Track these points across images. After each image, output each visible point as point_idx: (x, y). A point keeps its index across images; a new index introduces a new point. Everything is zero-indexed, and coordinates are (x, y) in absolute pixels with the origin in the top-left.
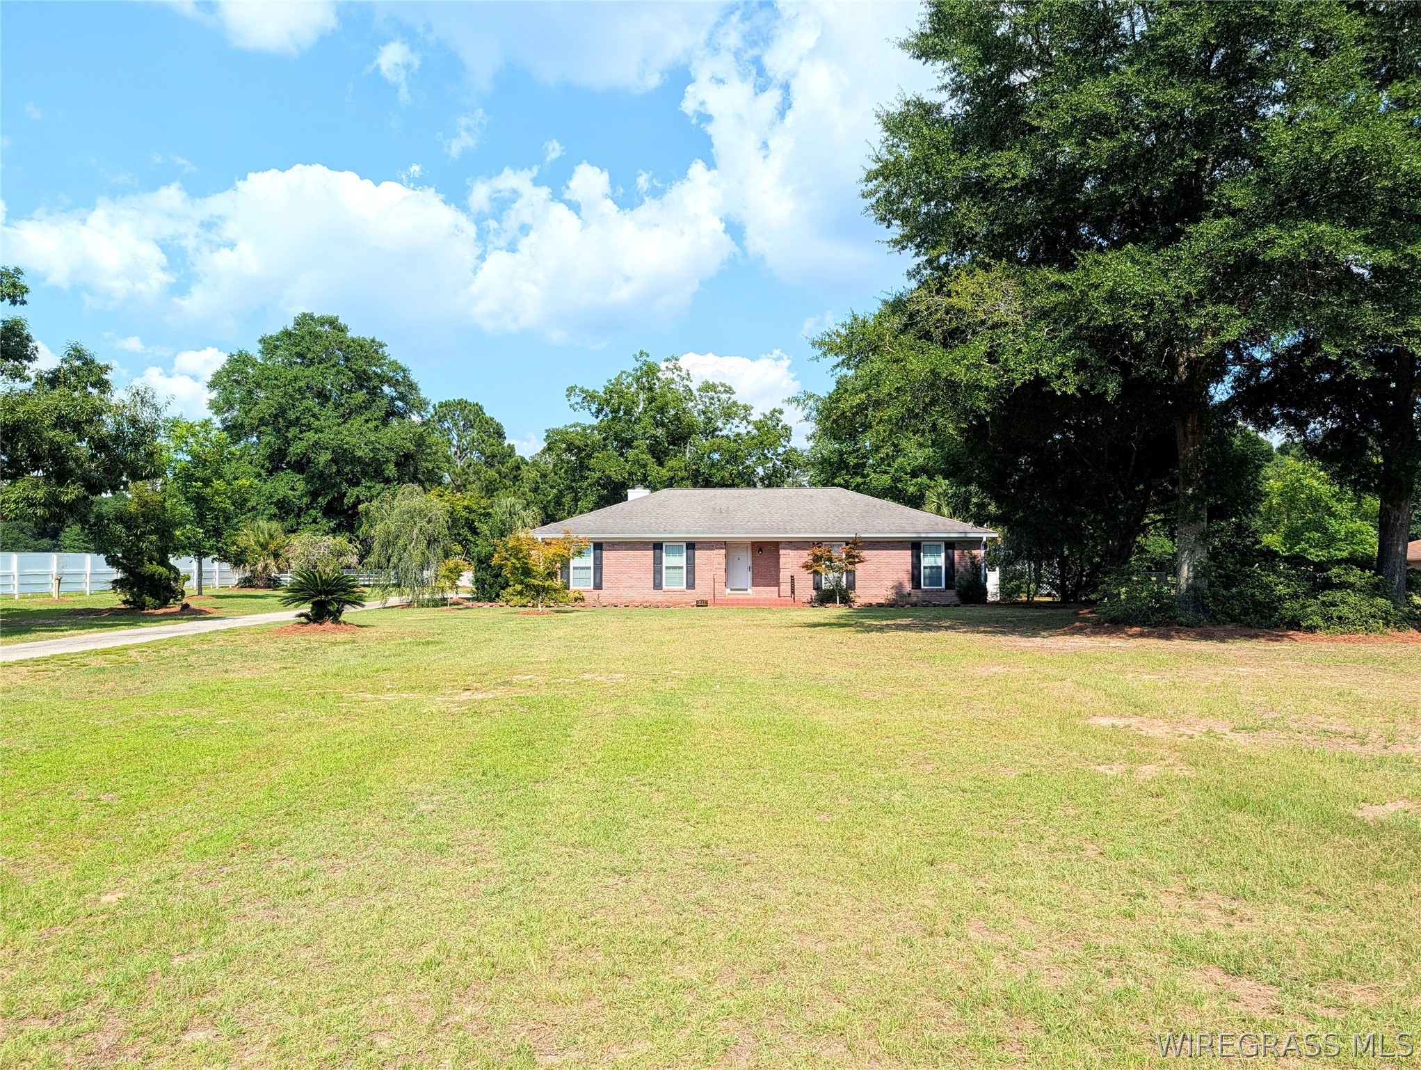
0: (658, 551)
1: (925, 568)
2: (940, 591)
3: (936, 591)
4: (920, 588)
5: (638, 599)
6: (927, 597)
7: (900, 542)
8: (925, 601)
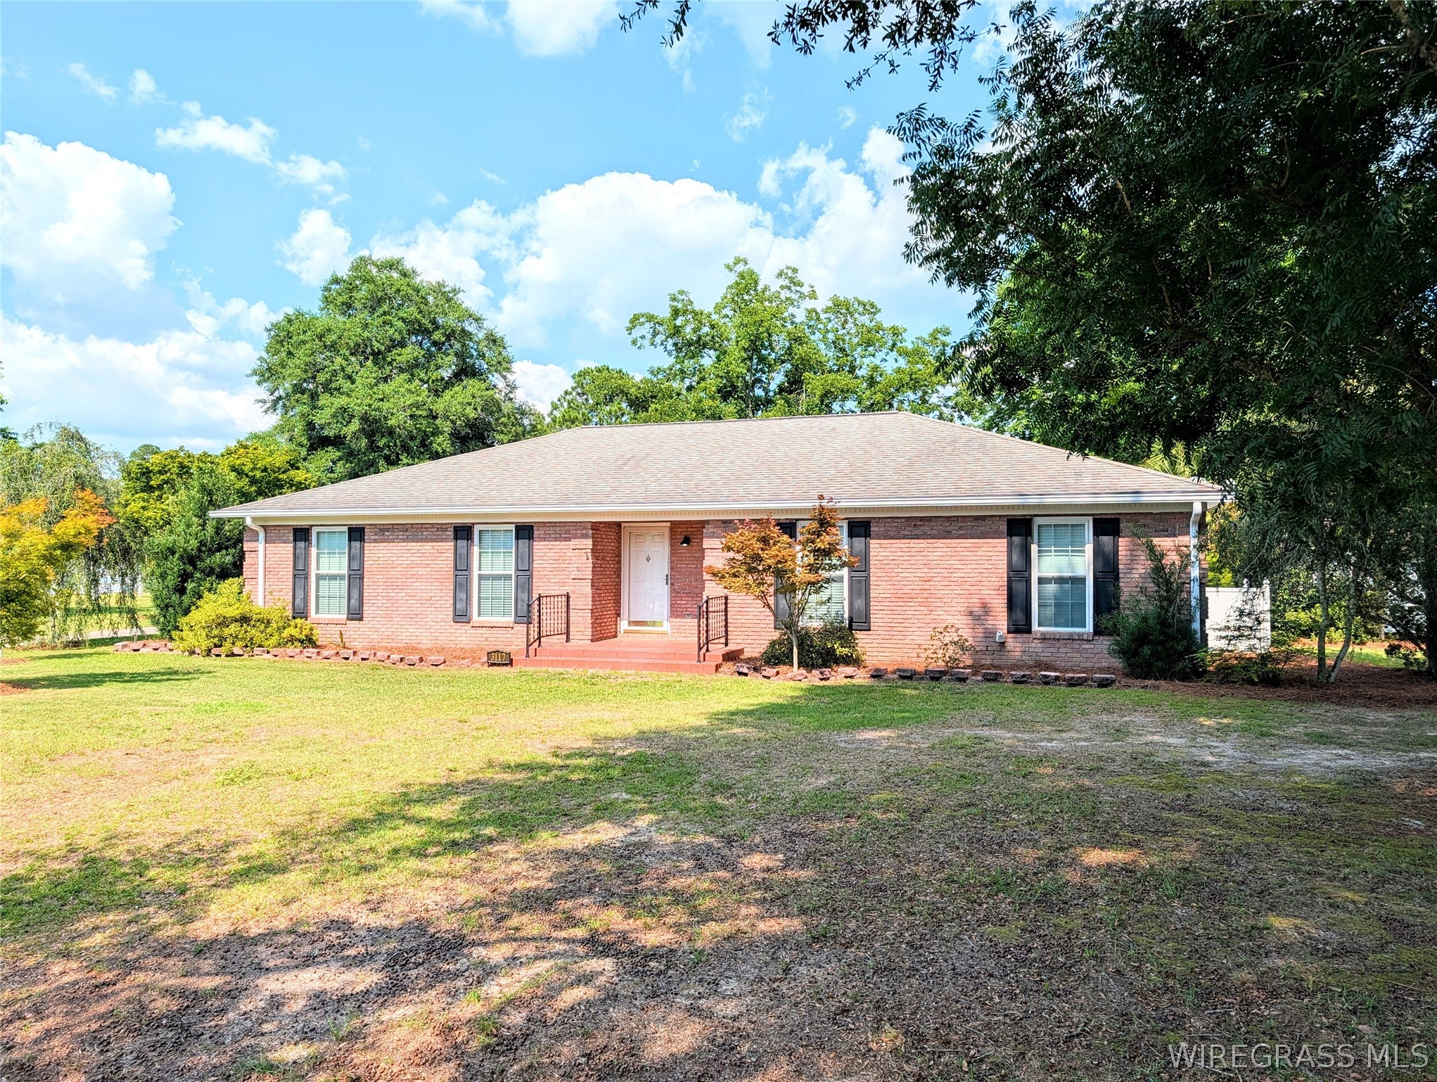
0: (462, 543)
1: (1041, 581)
2: (1080, 638)
3: (1071, 638)
4: (1029, 631)
5: (426, 641)
6: (1045, 653)
7: (977, 518)
8: (1040, 665)
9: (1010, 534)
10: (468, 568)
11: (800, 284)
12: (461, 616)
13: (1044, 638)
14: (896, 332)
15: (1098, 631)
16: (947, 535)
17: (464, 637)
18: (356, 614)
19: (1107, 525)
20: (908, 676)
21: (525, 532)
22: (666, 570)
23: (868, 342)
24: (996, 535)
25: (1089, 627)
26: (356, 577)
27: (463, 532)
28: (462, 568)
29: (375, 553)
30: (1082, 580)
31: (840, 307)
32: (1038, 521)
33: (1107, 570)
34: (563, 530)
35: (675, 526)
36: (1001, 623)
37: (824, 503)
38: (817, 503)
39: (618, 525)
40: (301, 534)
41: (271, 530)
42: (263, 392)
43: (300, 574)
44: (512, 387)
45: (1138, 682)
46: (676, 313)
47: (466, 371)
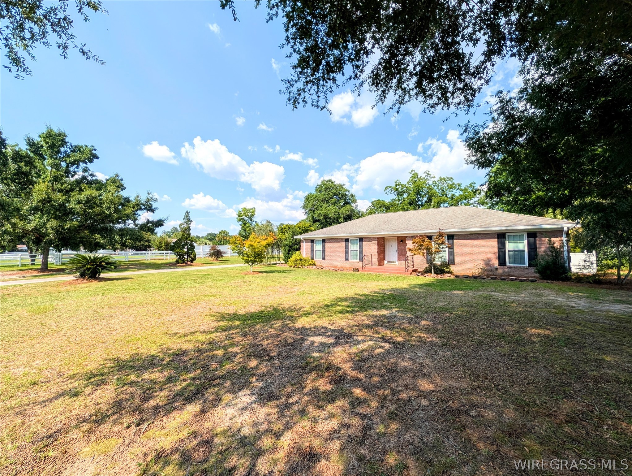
0: (347, 243)
1: (509, 251)
2: (524, 268)
3: (520, 268)
4: (506, 265)
5: (339, 266)
6: (512, 272)
7: (487, 234)
8: (510, 275)
9: (498, 238)
10: (348, 248)
11: (430, 175)
12: (347, 259)
13: (511, 268)
14: (459, 185)
15: (530, 265)
16: (478, 239)
17: (347, 264)
18: (324, 259)
19: (532, 235)
20: (467, 277)
21: (361, 240)
22: (396, 249)
23: (451, 187)
24: (494, 238)
25: (527, 264)
26: (324, 250)
27: (347, 240)
28: (347, 248)
29: (327, 244)
30: (524, 251)
31: (442, 179)
32: (507, 234)
33: (533, 248)
34: (370, 239)
35: (398, 237)
36: (496, 264)
37: (441, 231)
38: (438, 231)
39: (384, 237)
40: (312, 241)
41: (306, 240)
42: (304, 211)
43: (312, 250)
44: (357, 206)
45: (545, 281)
46: (396, 185)
47: (346, 203)
